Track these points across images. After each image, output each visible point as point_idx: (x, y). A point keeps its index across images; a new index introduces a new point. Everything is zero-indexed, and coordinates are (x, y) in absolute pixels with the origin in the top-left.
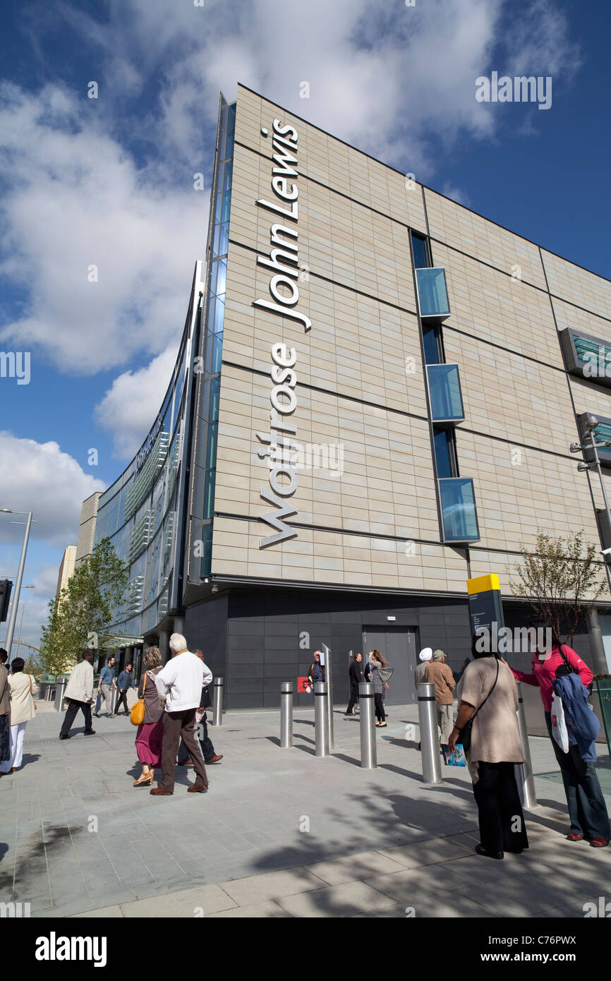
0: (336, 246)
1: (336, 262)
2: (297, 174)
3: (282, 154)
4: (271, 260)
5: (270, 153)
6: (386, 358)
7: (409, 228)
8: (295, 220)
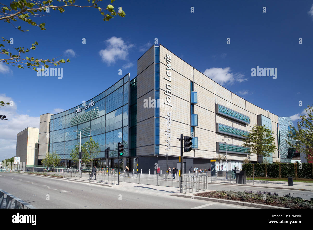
0: (177, 87)
1: (177, 91)
2: (171, 69)
3: (168, 64)
4: (167, 92)
5: (166, 64)
6: (185, 113)
7: (190, 80)
8: (170, 82)
